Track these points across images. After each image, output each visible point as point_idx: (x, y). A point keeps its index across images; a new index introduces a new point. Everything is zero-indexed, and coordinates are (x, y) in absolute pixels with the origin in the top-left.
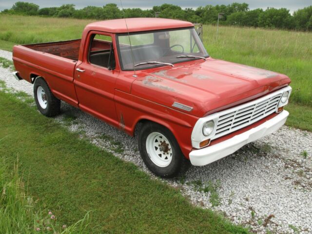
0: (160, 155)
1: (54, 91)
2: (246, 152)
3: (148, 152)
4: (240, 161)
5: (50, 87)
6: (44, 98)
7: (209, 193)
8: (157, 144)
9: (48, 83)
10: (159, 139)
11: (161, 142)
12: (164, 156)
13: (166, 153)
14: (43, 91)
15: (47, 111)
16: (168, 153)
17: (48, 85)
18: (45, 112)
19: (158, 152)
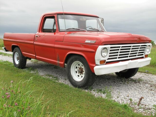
0: (78, 76)
1: (23, 53)
2: (128, 81)
3: (71, 74)
4: (124, 84)
5: (21, 50)
6: (18, 59)
7: (106, 94)
8: (76, 70)
9: (21, 49)
10: (78, 66)
11: (79, 68)
12: (80, 76)
13: (82, 74)
14: (18, 55)
15: (19, 65)
16: (83, 74)
17: (20, 50)
18: (18, 66)
19: (78, 74)
